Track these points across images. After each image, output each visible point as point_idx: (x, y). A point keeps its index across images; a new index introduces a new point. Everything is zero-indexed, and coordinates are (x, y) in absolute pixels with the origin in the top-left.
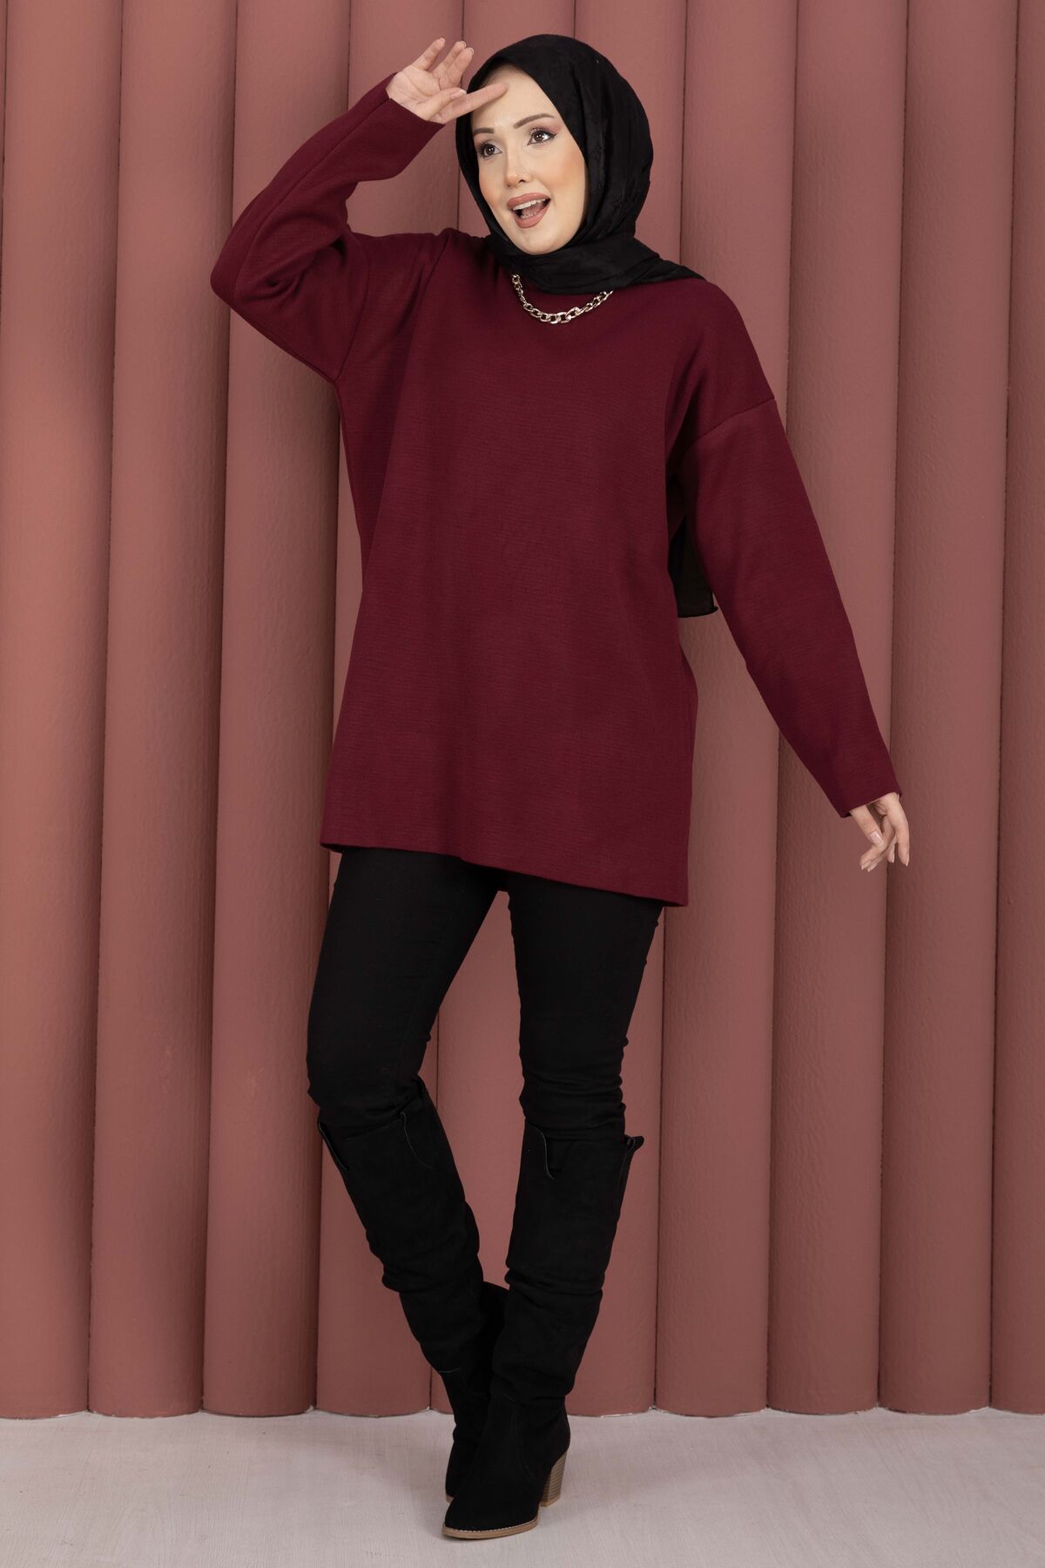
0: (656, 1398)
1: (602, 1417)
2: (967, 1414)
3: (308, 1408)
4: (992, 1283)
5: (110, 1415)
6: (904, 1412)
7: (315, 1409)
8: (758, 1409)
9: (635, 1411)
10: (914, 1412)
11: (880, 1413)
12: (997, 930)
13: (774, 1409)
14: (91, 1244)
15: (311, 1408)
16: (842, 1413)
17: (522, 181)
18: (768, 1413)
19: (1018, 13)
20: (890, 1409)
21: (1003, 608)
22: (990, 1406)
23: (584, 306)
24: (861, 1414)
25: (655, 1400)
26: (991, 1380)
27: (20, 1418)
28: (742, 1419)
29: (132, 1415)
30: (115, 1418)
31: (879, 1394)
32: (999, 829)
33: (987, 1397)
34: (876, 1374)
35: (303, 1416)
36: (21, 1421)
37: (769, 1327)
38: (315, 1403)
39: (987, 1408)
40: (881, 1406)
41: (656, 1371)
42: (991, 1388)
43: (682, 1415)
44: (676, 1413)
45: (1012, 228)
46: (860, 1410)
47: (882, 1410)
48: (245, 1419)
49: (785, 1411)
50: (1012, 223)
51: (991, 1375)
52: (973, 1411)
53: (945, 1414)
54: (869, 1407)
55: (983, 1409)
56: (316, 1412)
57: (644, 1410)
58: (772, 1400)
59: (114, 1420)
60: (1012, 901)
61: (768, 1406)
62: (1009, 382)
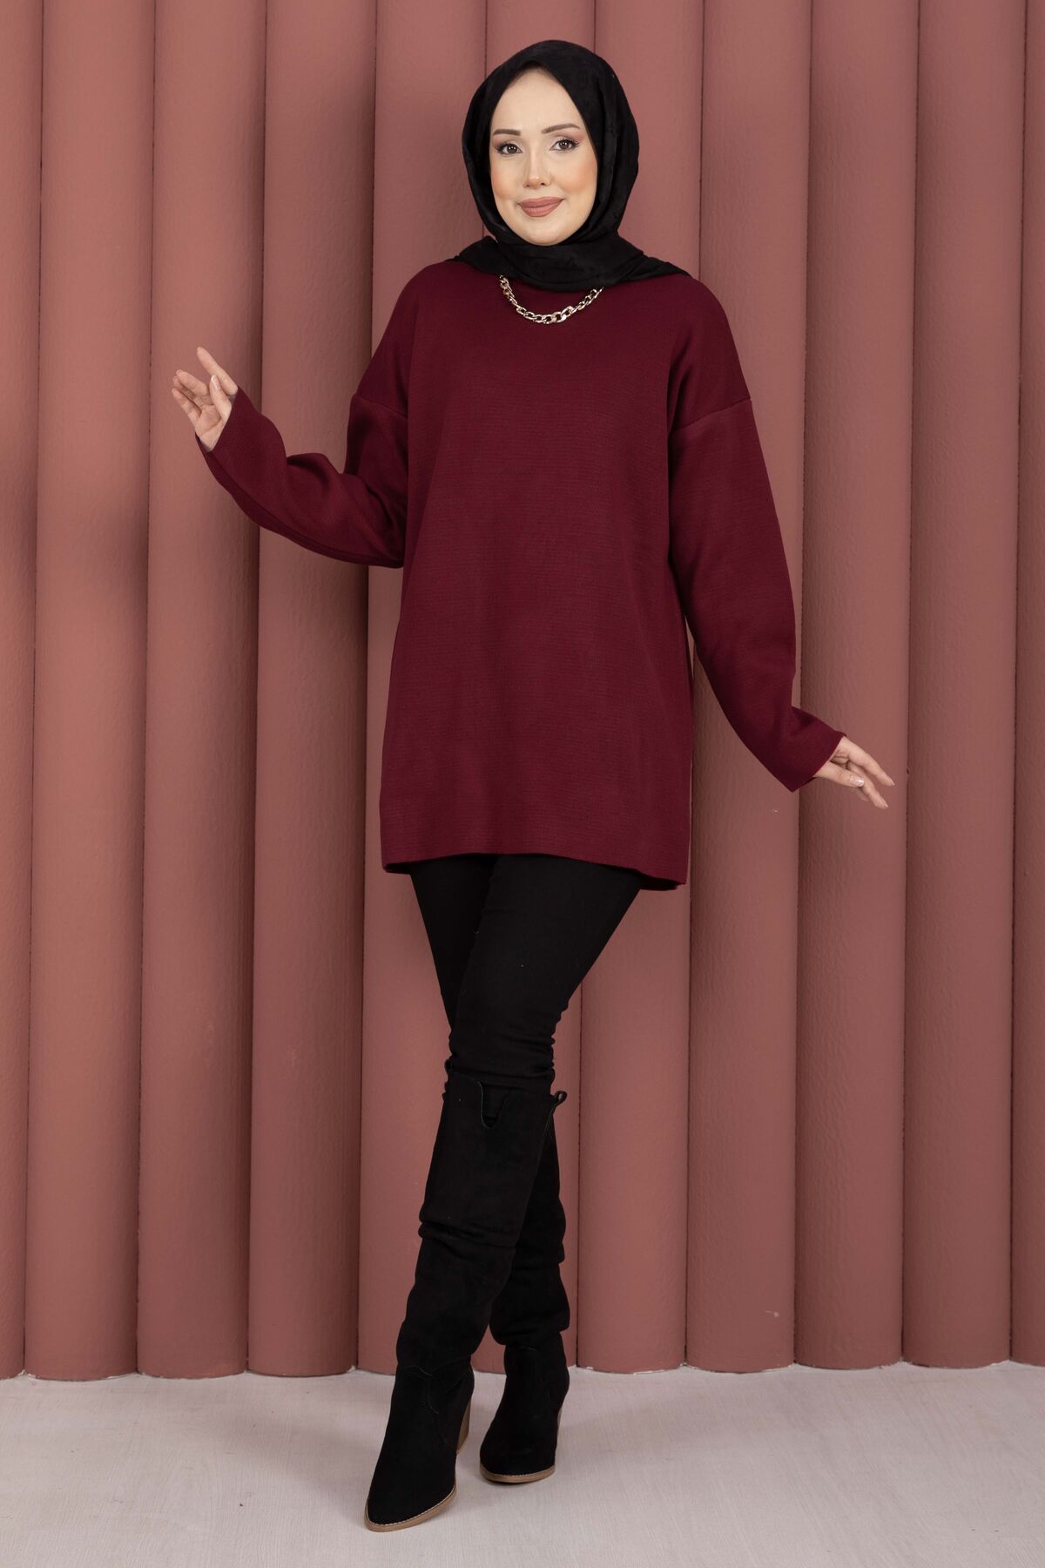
0: (686, 1355)
1: (635, 1374)
2: (988, 1368)
3: (350, 1368)
4: (1011, 1241)
5: (158, 1377)
6: (927, 1366)
7: (357, 1368)
8: (785, 1364)
9: (667, 1368)
10: (936, 1366)
11: (903, 1368)
12: (1014, 901)
13: (801, 1364)
14: (138, 1213)
15: (353, 1368)
16: (868, 1368)
17: (543, 184)
18: (795, 1368)
19: (1026, 12)
20: (914, 1364)
21: (1017, 589)
22: (1011, 1360)
23: (578, 305)
24: (886, 1368)
25: (686, 1356)
26: (1011, 1334)
27: (72, 1380)
28: (770, 1374)
29: (179, 1376)
30: (165, 1380)
31: (903, 1349)
32: (1015, 803)
33: (1007, 1351)
34: (900, 1331)
35: (345, 1376)
36: (71, 1383)
37: (796, 1286)
38: (357, 1364)
39: (1008, 1361)
40: (904, 1361)
41: (686, 1329)
42: (1011, 1341)
43: (711, 1371)
44: (707, 1370)
45: (1022, 221)
46: (885, 1365)
47: (905, 1364)
48: (289, 1379)
49: (811, 1366)
50: (1023, 216)
51: (1011, 1330)
52: (994, 1364)
53: (966, 1367)
54: (891, 1361)
55: (1004, 1362)
56: (358, 1372)
57: (675, 1367)
58: (800, 1356)
59: (163, 1381)
60: (1028, 873)
61: (795, 1362)
62: (1021, 369)
